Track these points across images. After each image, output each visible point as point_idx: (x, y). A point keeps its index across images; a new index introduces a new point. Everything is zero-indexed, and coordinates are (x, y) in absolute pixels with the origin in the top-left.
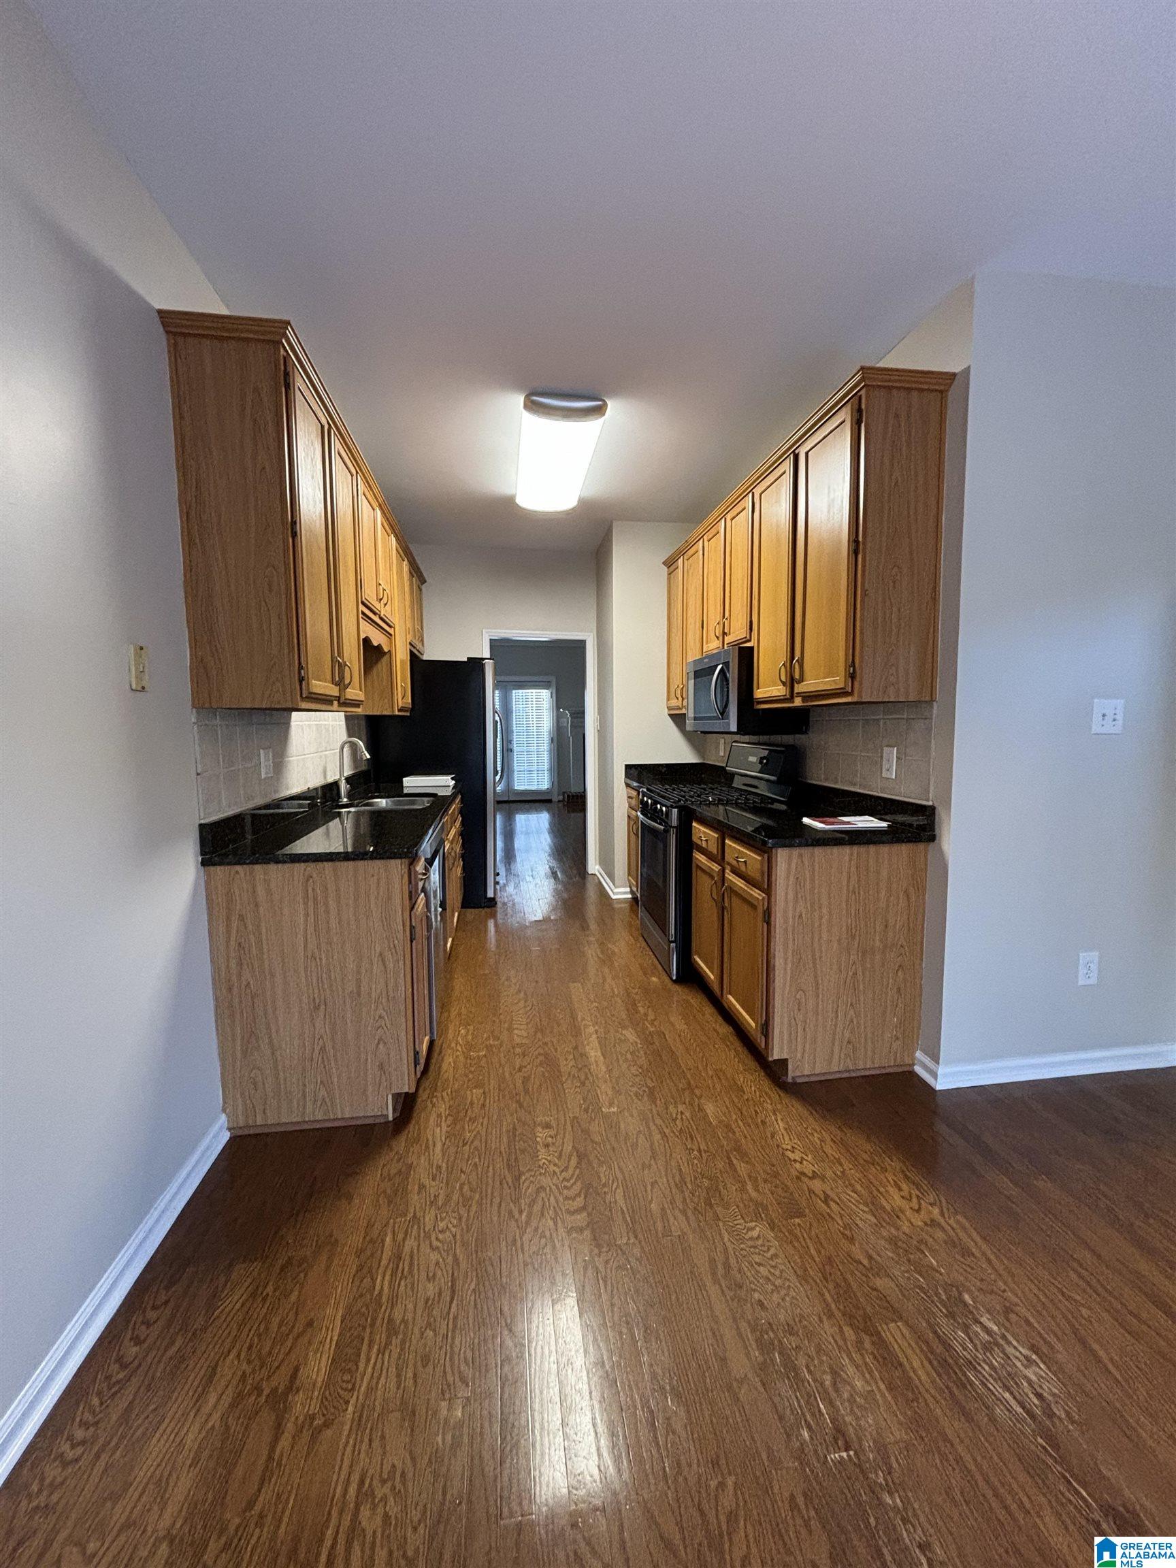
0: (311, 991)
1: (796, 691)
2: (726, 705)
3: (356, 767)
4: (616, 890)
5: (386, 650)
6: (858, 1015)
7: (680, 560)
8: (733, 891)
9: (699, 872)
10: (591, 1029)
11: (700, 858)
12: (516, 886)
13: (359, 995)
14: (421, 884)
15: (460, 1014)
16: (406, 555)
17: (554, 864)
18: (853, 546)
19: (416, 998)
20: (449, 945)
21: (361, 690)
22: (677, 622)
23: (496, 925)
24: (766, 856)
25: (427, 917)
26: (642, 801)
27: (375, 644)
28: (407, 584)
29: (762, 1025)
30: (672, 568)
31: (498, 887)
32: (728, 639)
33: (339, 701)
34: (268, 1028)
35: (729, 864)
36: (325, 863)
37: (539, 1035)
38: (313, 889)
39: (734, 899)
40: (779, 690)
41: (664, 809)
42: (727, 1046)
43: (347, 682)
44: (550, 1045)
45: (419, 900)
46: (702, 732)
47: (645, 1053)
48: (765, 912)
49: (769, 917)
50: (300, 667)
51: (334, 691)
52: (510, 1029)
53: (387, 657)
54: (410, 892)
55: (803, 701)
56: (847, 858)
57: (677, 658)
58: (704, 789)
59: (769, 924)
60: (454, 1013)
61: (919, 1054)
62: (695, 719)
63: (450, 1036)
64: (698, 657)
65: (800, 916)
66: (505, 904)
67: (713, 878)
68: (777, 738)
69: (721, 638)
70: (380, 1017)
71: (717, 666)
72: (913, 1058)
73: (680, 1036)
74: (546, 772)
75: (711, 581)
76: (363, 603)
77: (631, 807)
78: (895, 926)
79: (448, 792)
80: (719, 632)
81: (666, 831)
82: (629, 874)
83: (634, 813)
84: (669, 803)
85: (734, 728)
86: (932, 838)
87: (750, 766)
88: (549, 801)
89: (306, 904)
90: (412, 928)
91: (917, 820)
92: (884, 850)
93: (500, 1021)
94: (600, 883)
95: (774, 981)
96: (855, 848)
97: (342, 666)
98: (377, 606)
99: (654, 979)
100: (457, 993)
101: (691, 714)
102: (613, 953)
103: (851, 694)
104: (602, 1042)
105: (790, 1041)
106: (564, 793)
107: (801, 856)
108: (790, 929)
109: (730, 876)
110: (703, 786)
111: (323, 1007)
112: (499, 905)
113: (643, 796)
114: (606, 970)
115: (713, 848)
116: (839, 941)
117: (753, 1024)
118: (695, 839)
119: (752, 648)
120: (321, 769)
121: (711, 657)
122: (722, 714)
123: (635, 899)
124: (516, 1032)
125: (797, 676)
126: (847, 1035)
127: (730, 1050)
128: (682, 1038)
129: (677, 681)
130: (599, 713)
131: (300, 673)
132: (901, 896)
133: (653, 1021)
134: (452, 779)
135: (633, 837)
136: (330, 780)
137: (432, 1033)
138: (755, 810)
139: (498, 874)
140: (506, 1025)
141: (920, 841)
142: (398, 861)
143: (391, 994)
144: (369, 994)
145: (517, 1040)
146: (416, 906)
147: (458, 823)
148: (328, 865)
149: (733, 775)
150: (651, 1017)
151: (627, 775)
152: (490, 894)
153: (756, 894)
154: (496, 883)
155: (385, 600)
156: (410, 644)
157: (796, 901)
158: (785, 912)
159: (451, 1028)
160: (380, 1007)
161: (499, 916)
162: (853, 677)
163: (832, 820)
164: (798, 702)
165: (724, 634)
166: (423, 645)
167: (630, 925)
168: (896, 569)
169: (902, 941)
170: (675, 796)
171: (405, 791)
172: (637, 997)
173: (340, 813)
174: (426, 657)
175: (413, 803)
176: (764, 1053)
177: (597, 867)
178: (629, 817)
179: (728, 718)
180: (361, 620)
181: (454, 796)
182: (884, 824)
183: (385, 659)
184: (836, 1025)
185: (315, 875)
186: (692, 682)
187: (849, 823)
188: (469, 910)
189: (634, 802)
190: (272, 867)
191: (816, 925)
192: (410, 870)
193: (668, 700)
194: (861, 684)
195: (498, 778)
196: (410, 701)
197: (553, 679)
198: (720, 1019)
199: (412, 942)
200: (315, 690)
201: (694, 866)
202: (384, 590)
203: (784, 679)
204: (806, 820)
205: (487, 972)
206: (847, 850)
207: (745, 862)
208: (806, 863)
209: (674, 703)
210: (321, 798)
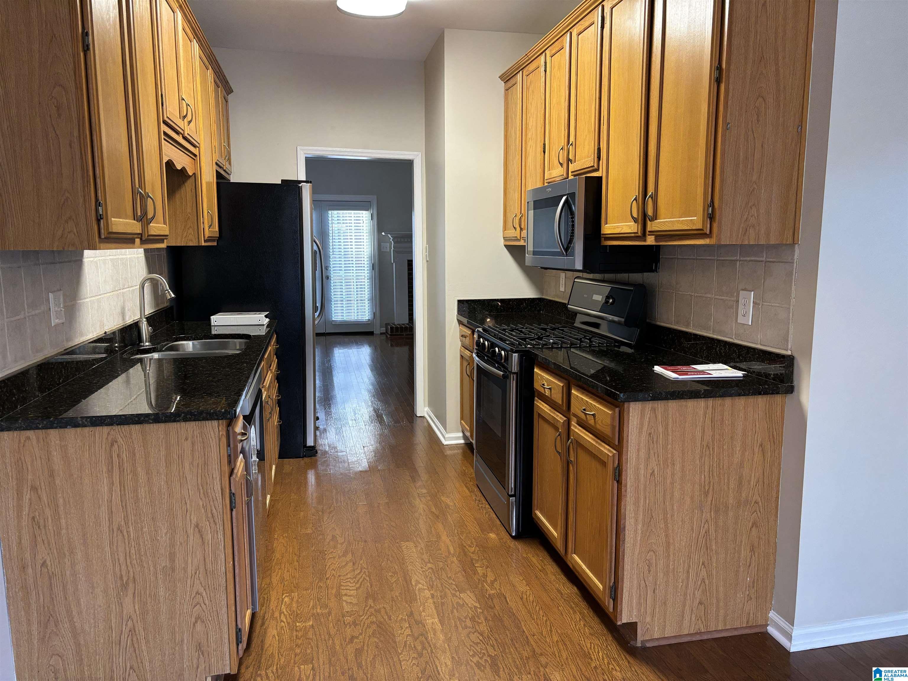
0: (117, 569)
1: (649, 228)
2: (571, 241)
3: (157, 304)
4: (447, 436)
5: (191, 174)
6: (710, 576)
7: (519, 76)
8: (580, 445)
9: (541, 422)
10: (427, 593)
11: (542, 406)
12: (339, 432)
13: (173, 570)
14: (240, 446)
15: (282, 580)
16: (211, 63)
17: (379, 405)
18: (716, 74)
19: (237, 571)
20: (268, 502)
21: (165, 223)
22: (515, 144)
23: (318, 477)
24: (617, 410)
25: (247, 480)
26: (478, 343)
27: (179, 167)
28: (212, 95)
29: (611, 588)
30: (512, 82)
31: (318, 433)
32: (572, 167)
33: (141, 239)
34: (69, 612)
35: (575, 416)
36: (132, 427)
37: (370, 602)
38: (118, 456)
39: (580, 452)
40: (630, 227)
41: (503, 353)
42: (572, 608)
43: (150, 215)
44: (383, 611)
45: (238, 464)
46: (542, 268)
47: (486, 619)
48: (615, 469)
49: (620, 475)
50: (98, 204)
51: (135, 227)
52: (338, 596)
53: (191, 180)
54: (229, 456)
55: (656, 240)
56: (701, 413)
57: (515, 184)
58: (545, 329)
59: (619, 482)
60: (275, 580)
61: (772, 614)
62: (535, 253)
63: (273, 604)
64: (539, 185)
65: (653, 473)
66: (325, 453)
67: (556, 429)
68: (624, 276)
69: (565, 165)
70: (197, 593)
71: (562, 196)
72: (767, 619)
73: (522, 599)
74: (367, 302)
75: (554, 101)
76: (165, 122)
77: (464, 346)
78: (749, 482)
79: (263, 332)
80: (563, 160)
81: (505, 377)
82: (462, 418)
83: (468, 353)
84: (508, 347)
85: (579, 266)
86: (789, 389)
87: (592, 305)
88: (371, 333)
89: (110, 471)
90: (232, 495)
91: (774, 369)
92: (741, 402)
93: (327, 587)
94: (429, 425)
95: (624, 543)
96: (710, 401)
97: (144, 198)
98: (181, 124)
99: (492, 535)
100: (277, 555)
101: (530, 248)
102: (447, 506)
103: (709, 235)
104: (440, 608)
105: (639, 604)
106: (387, 325)
107: (654, 410)
108: (642, 487)
109: (576, 429)
110: (543, 326)
111: (131, 585)
112: (319, 454)
113: (479, 337)
114: (440, 526)
115: (558, 397)
116: (692, 498)
117: (601, 587)
118: (537, 386)
119: (600, 179)
120: (119, 310)
121: (552, 184)
122: (566, 250)
123: (469, 445)
124: (344, 598)
125: (650, 212)
126: (698, 594)
127: (575, 612)
128: (525, 599)
129: (515, 209)
130: (428, 242)
131: (97, 210)
132: (756, 450)
133: (492, 583)
134: (266, 316)
135: (467, 379)
136: (129, 320)
137: (253, 603)
138: (599, 353)
139: (318, 419)
140: (334, 591)
141: (778, 393)
142: (215, 423)
143: (209, 566)
144: (185, 569)
145: (347, 608)
146: (235, 471)
147: (274, 366)
148: (135, 428)
149: (575, 314)
150: (491, 577)
151: (460, 311)
152: (310, 442)
153: (606, 449)
154: (316, 428)
155: (189, 117)
156: (217, 164)
157: (648, 459)
158: (637, 469)
159: (274, 595)
160: (197, 582)
161: (320, 467)
162: (712, 217)
163: (685, 368)
164: (650, 241)
165: (569, 160)
166: (230, 164)
167: (464, 474)
168: (760, 99)
169: (756, 497)
170: (514, 337)
171: (214, 332)
172: (475, 557)
173: (141, 361)
174: (234, 179)
175: (225, 346)
176: (612, 617)
177: (427, 409)
178: (462, 357)
179: (573, 255)
180: (163, 141)
181: (268, 336)
182: (739, 374)
183: (189, 184)
184: (687, 587)
185: (120, 440)
186: (531, 212)
187: (703, 372)
188: (286, 460)
189: (467, 341)
190: (70, 433)
191: (668, 482)
192: (228, 432)
193: (505, 228)
194: (720, 226)
195: (317, 314)
196: (217, 229)
197: (373, 199)
198: (563, 578)
199: (232, 510)
200: (115, 229)
201: (536, 416)
202: (188, 105)
203: (635, 215)
204: (658, 369)
205: (309, 531)
206: (701, 403)
207: (594, 415)
208: (659, 417)
209: (512, 233)
210: (120, 342)
